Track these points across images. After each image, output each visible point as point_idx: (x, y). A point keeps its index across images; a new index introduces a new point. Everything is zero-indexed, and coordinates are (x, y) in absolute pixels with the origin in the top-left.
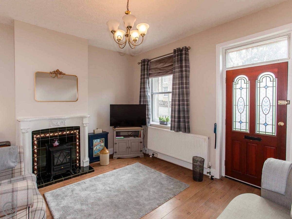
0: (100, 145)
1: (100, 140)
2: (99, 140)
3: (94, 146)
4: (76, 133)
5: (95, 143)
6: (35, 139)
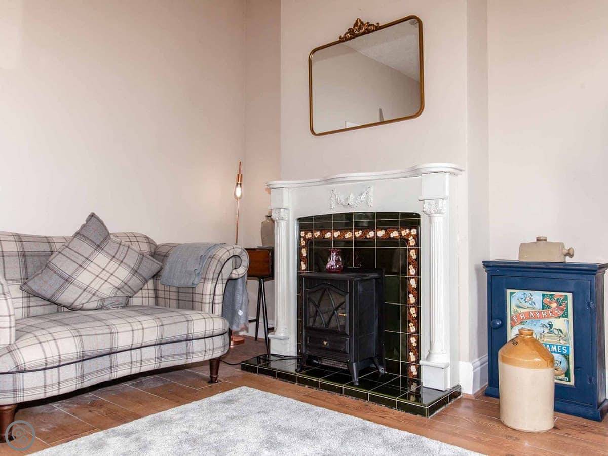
0: (543, 325)
1: (544, 295)
2: (537, 297)
3: (512, 319)
4: (408, 240)
5: (516, 308)
6: (303, 243)
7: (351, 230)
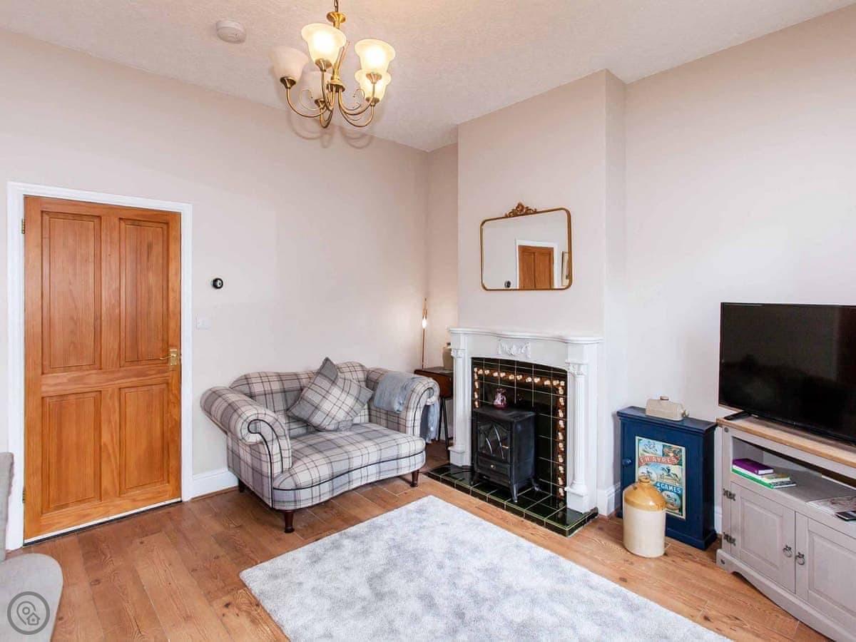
0: (663, 469)
1: (664, 446)
2: (659, 446)
3: (639, 460)
4: (558, 390)
5: (642, 452)
6: (476, 377)
7: (513, 374)
